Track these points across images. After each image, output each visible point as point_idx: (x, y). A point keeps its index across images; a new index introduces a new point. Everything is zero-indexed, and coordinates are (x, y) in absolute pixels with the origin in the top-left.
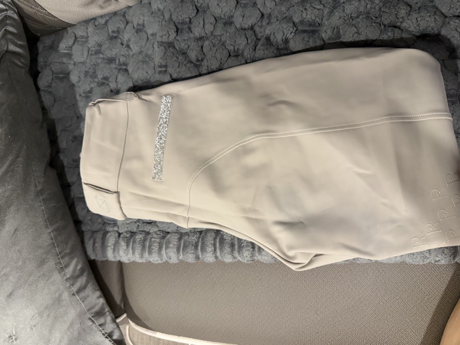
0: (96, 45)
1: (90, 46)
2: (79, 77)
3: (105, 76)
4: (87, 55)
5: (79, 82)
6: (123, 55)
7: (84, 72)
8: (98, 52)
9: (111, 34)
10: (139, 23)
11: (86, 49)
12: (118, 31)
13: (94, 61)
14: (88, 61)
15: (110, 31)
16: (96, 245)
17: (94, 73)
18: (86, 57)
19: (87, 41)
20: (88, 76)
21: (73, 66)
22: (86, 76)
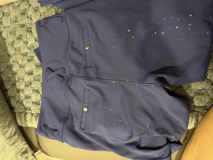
0: (15, 17)
1: (11, 18)
2: (7, 34)
3: (20, 34)
4: (10, 22)
5: (7, 37)
6: (29, 24)
7: (10, 32)
8: (16, 21)
9: (22, 11)
10: (36, 6)
11: (9, 20)
12: (25, 10)
13: (14, 26)
14: (11, 26)
15: (21, 10)
16: (22, 119)
17: (15, 32)
18: (10, 24)
19: (10, 15)
20: (12, 34)
21: (3, 28)
22: (11, 34)
